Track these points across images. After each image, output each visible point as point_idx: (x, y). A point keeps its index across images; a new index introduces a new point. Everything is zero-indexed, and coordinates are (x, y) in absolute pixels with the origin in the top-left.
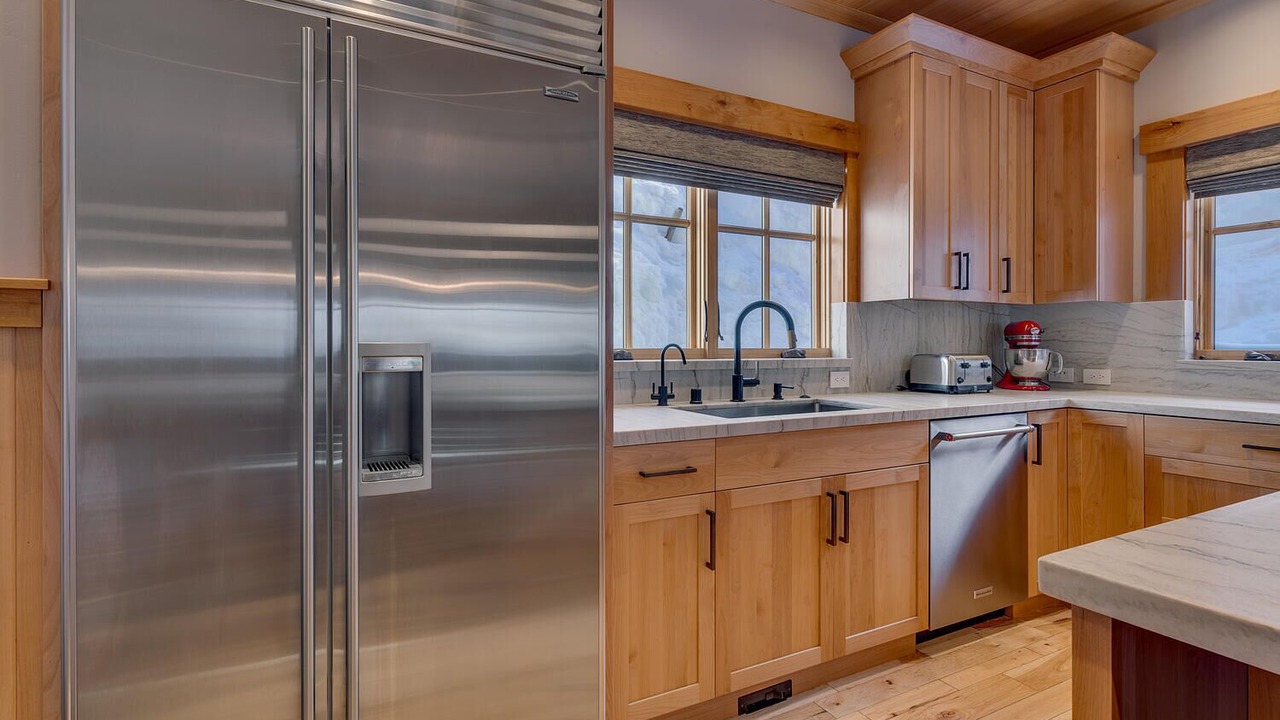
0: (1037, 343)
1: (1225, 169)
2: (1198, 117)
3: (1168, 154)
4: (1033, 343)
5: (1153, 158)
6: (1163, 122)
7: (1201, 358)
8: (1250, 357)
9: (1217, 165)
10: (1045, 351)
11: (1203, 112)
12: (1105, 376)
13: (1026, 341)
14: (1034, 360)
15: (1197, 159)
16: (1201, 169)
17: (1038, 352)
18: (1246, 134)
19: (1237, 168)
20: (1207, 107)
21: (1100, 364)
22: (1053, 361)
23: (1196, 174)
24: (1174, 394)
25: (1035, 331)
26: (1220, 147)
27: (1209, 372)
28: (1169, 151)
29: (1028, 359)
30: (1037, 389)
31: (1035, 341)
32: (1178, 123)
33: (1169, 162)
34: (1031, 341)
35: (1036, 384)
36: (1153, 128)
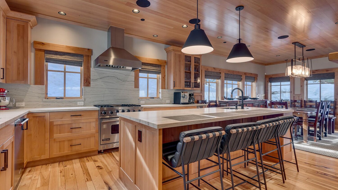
0: (5, 95)
1: (53, 58)
2: (48, 44)
3: (41, 50)
4: (4, 95)
5: (37, 50)
6: (40, 42)
7: (48, 99)
8: (57, 98)
9: (52, 56)
10: (9, 97)
11: (49, 44)
12: (23, 104)
13: (2, 94)
14: (5, 100)
15: (47, 53)
16: (48, 56)
17: (7, 98)
18: (57, 52)
19: (56, 58)
20: (50, 43)
21: (22, 101)
22: (11, 101)
23: (47, 57)
24: (42, 107)
25: (6, 91)
26: (52, 53)
27: (50, 102)
28: (41, 49)
29: (3, 100)
30: (6, 109)
31: (5, 94)
32: (44, 44)
33: (41, 52)
34: (4, 94)
35: (5, 108)
36: (37, 42)
